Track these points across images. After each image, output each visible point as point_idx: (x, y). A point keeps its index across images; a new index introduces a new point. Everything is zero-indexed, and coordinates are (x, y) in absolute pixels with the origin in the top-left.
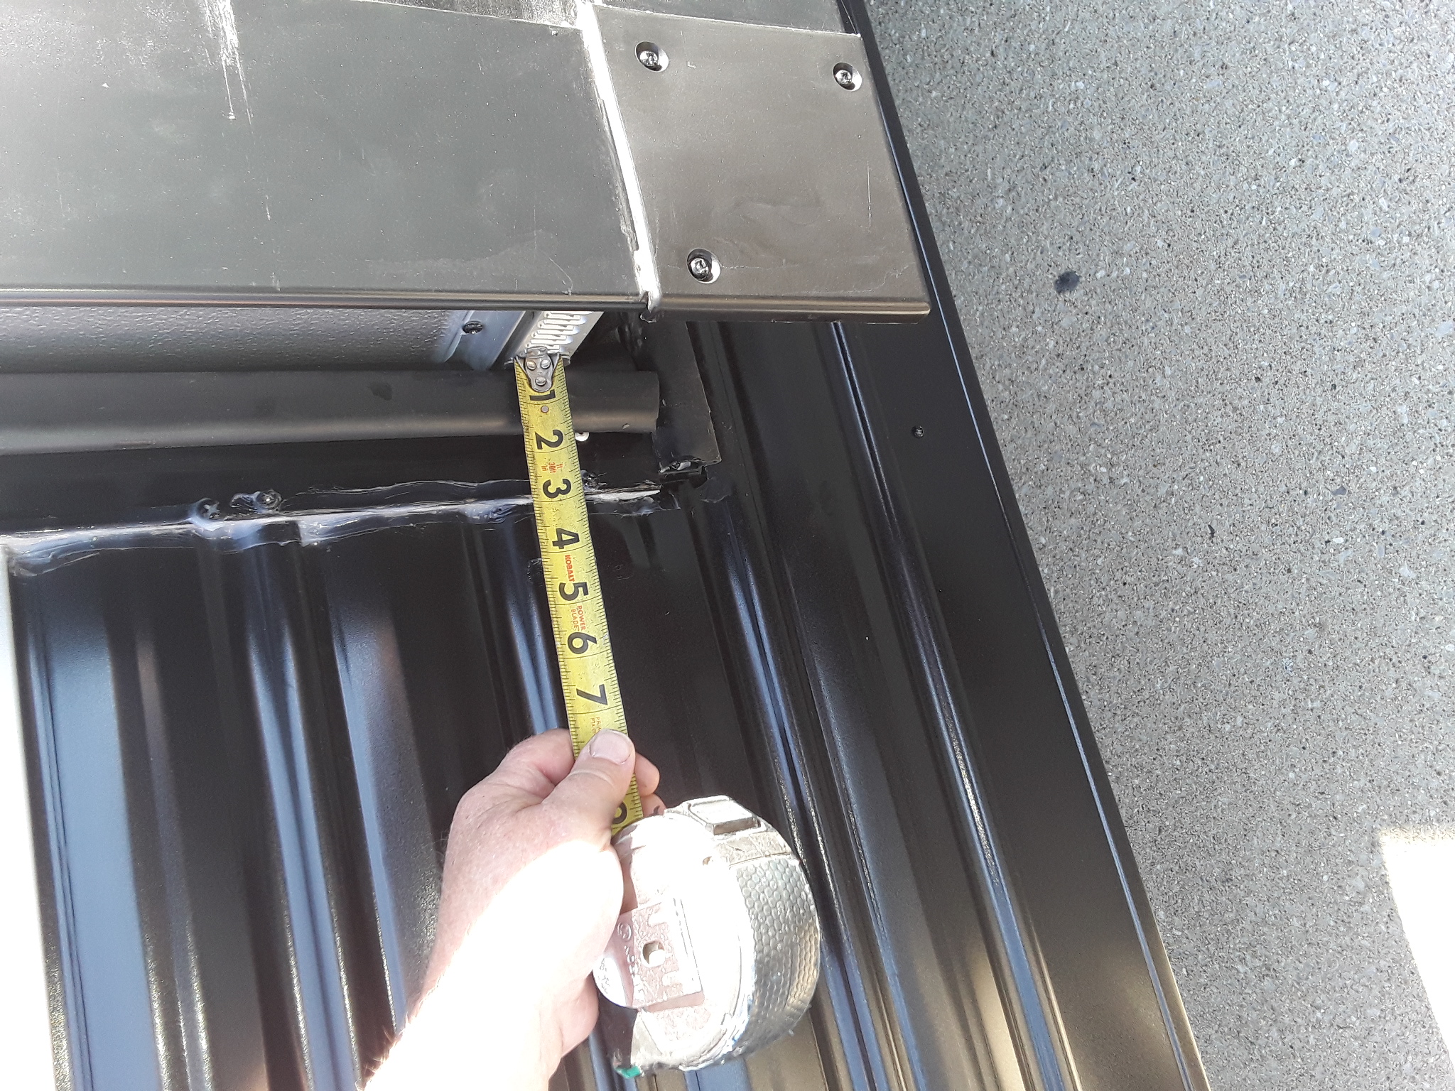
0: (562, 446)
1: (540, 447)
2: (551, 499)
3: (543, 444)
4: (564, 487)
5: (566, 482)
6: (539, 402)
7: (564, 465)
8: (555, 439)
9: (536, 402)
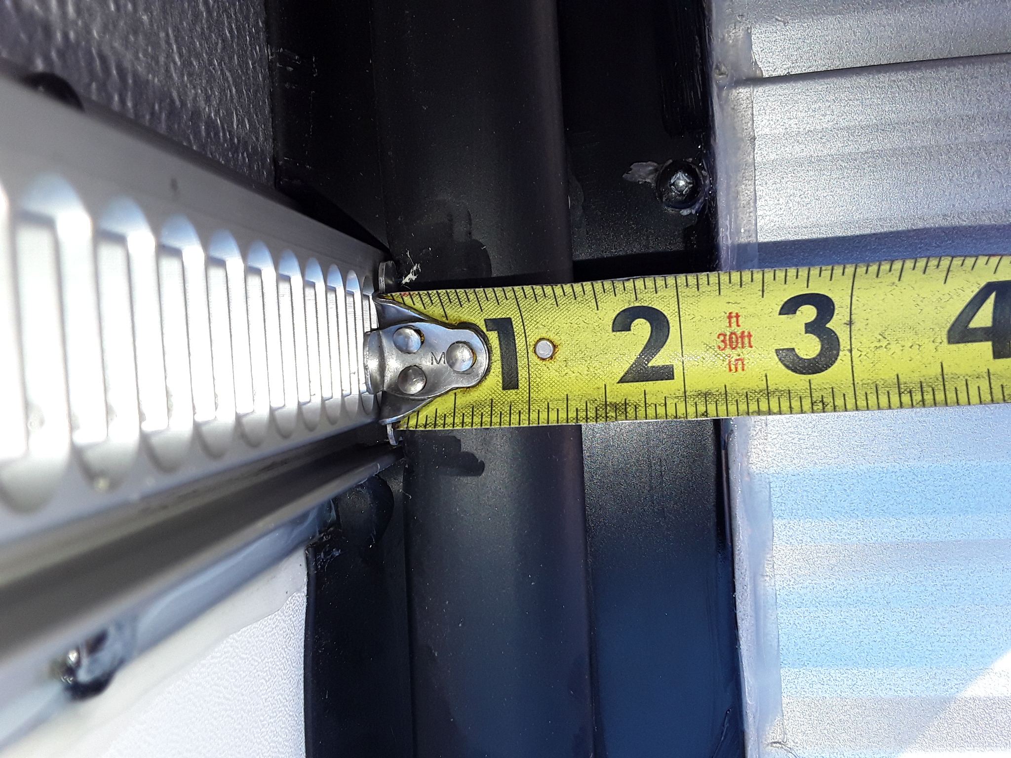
0: (669, 311)
1: (666, 373)
2: (844, 355)
3: (658, 361)
4: (809, 313)
5: (790, 307)
6: (522, 362)
7: (734, 309)
8: (642, 328)
9: (522, 373)
